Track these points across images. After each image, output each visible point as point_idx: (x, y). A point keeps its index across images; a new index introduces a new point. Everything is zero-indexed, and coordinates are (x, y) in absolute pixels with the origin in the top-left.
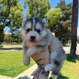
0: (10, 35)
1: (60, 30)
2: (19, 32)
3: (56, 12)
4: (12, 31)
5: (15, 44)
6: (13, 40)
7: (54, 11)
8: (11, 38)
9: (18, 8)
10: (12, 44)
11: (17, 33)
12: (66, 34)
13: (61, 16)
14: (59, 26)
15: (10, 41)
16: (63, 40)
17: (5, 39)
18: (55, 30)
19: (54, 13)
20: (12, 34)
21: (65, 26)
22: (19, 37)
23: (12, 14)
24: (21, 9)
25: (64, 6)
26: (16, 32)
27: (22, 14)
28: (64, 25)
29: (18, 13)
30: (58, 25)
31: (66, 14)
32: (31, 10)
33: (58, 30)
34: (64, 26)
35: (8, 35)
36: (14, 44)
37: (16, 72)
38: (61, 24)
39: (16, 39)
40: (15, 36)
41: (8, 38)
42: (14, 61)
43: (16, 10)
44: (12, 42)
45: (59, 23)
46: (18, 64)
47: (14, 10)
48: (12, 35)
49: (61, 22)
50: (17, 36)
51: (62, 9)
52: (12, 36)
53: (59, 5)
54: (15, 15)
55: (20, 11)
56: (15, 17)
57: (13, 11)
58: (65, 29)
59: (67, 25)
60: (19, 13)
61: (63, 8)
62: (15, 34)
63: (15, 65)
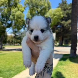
0: (12, 37)
1: (61, 30)
2: (21, 33)
3: (56, 12)
4: (14, 33)
5: (18, 45)
6: (16, 41)
7: (55, 11)
9: (19, 10)
10: (15, 45)
11: (19, 34)
12: (68, 34)
13: (62, 16)
14: (61, 26)
15: (13, 42)
16: (65, 40)
17: (8, 40)
18: (57, 31)
19: (54, 13)
20: (14, 35)
21: (67, 26)
23: (13, 16)
25: (66, 6)
26: (18, 34)
27: (23, 15)
28: (65, 25)
29: (18, 15)
31: (67, 14)
32: (31, 11)
33: (60, 30)
35: (10, 37)
36: (16, 45)
37: (12, 73)
38: (62, 24)
39: (19, 41)
40: (18, 37)
43: (16, 11)
44: (15, 43)
45: (61, 24)
47: (14, 12)
48: (15, 36)
49: (63, 22)
50: (20, 37)
53: (61, 5)
55: (21, 13)
56: (15, 18)
58: (67, 29)
59: (69, 25)
61: (64, 8)
62: (17, 36)
63: (13, 66)
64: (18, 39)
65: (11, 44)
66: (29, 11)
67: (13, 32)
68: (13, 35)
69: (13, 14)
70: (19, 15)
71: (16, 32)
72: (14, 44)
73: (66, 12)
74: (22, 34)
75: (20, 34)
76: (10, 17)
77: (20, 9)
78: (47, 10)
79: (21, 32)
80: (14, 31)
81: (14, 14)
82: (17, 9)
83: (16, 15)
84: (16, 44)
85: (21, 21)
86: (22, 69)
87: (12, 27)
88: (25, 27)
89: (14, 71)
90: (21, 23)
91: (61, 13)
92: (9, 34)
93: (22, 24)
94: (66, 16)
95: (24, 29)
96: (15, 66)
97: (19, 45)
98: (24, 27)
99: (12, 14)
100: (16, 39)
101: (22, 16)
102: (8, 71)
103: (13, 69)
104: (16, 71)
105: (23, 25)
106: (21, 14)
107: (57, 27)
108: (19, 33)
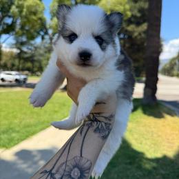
0: (14, 55)
1: (127, 45)
2: (36, 48)
3: (116, 6)
4: (19, 45)
6: (21, 66)
7: (114, 3)
8: (17, 62)
11: (30, 49)
12: (141, 54)
13: (129, 14)
14: (126, 37)
19: (113, 8)
20: (18, 51)
21: (139, 37)
22: (36, 58)
23: (17, 7)
26: (28, 48)
27: (41, 6)
28: (136, 34)
31: (141, 10)
33: (124, 46)
34: (136, 37)
37: (14, 137)
38: (129, 32)
40: (26, 56)
41: (10, 61)
42: (15, 113)
44: (18, 70)
45: (126, 31)
46: (24, 119)
48: (19, 54)
49: (131, 28)
50: (33, 56)
52: (20, 56)
54: (25, 10)
56: (24, 13)
59: (143, 35)
60: (35, 4)
62: (26, 53)
63: (16, 121)
64: (27, 60)
67: (16, 44)
68: (16, 51)
69: (18, 4)
71: (23, 44)
73: (137, 5)
74: (38, 50)
75: (33, 48)
76: (11, 11)
79: (36, 46)
80: (17, 42)
81: (21, 3)
83: (25, 6)
85: (36, 21)
86: (38, 128)
87: (14, 33)
88: (46, 33)
89: (18, 132)
90: (36, 24)
91: (127, 7)
93: (38, 26)
94: (139, 15)
95: (43, 38)
96: (20, 123)
97: (30, 74)
98: (42, 33)
99: (16, 3)
100: (22, 61)
101: (40, 10)
102: (4, 132)
103: (17, 129)
104: (23, 133)
105: (42, 30)
106: (37, 4)
108: (30, 47)
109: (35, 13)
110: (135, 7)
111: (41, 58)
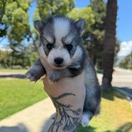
0: (9, 53)
1: (93, 46)
2: (25, 48)
4: (12, 46)
5: (19, 68)
6: (14, 62)
8: (11, 58)
10: (12, 68)
11: (21, 49)
15: (10, 63)
20: (12, 51)
21: (102, 40)
22: (25, 56)
23: (8, 16)
24: (25, 8)
25: (101, 5)
26: (19, 49)
27: (26, 15)
28: (100, 37)
30: (91, 38)
33: (91, 46)
34: (100, 39)
35: (5, 53)
39: (20, 61)
40: (18, 54)
41: (7, 58)
43: (14, 8)
44: (12, 64)
45: (92, 35)
47: (11, 9)
49: (96, 32)
50: (23, 54)
51: (97, 10)
52: (13, 54)
53: (93, 3)
54: (13, 18)
55: (24, 12)
56: (12, 21)
57: (9, 10)
60: (20, 14)
61: (99, 8)
62: (17, 52)
64: (18, 57)
65: (6, 65)
66: (38, 10)
69: (8, 13)
70: (20, 15)
71: (15, 45)
72: (11, 66)
74: (27, 50)
75: (23, 48)
76: (3, 19)
77: (22, 4)
78: (68, 10)
79: (25, 46)
80: (11, 44)
81: (10, 12)
82: (16, 5)
83: (13, 16)
84: (14, 67)
87: (7, 36)
91: (92, 16)
92: (3, 48)
94: (102, 22)
97: (21, 68)
99: (6, 12)
101: (24, 18)
106: (22, 14)
107: (87, 39)
109: (21, 21)
110: (99, 17)
111: (29, 56)
